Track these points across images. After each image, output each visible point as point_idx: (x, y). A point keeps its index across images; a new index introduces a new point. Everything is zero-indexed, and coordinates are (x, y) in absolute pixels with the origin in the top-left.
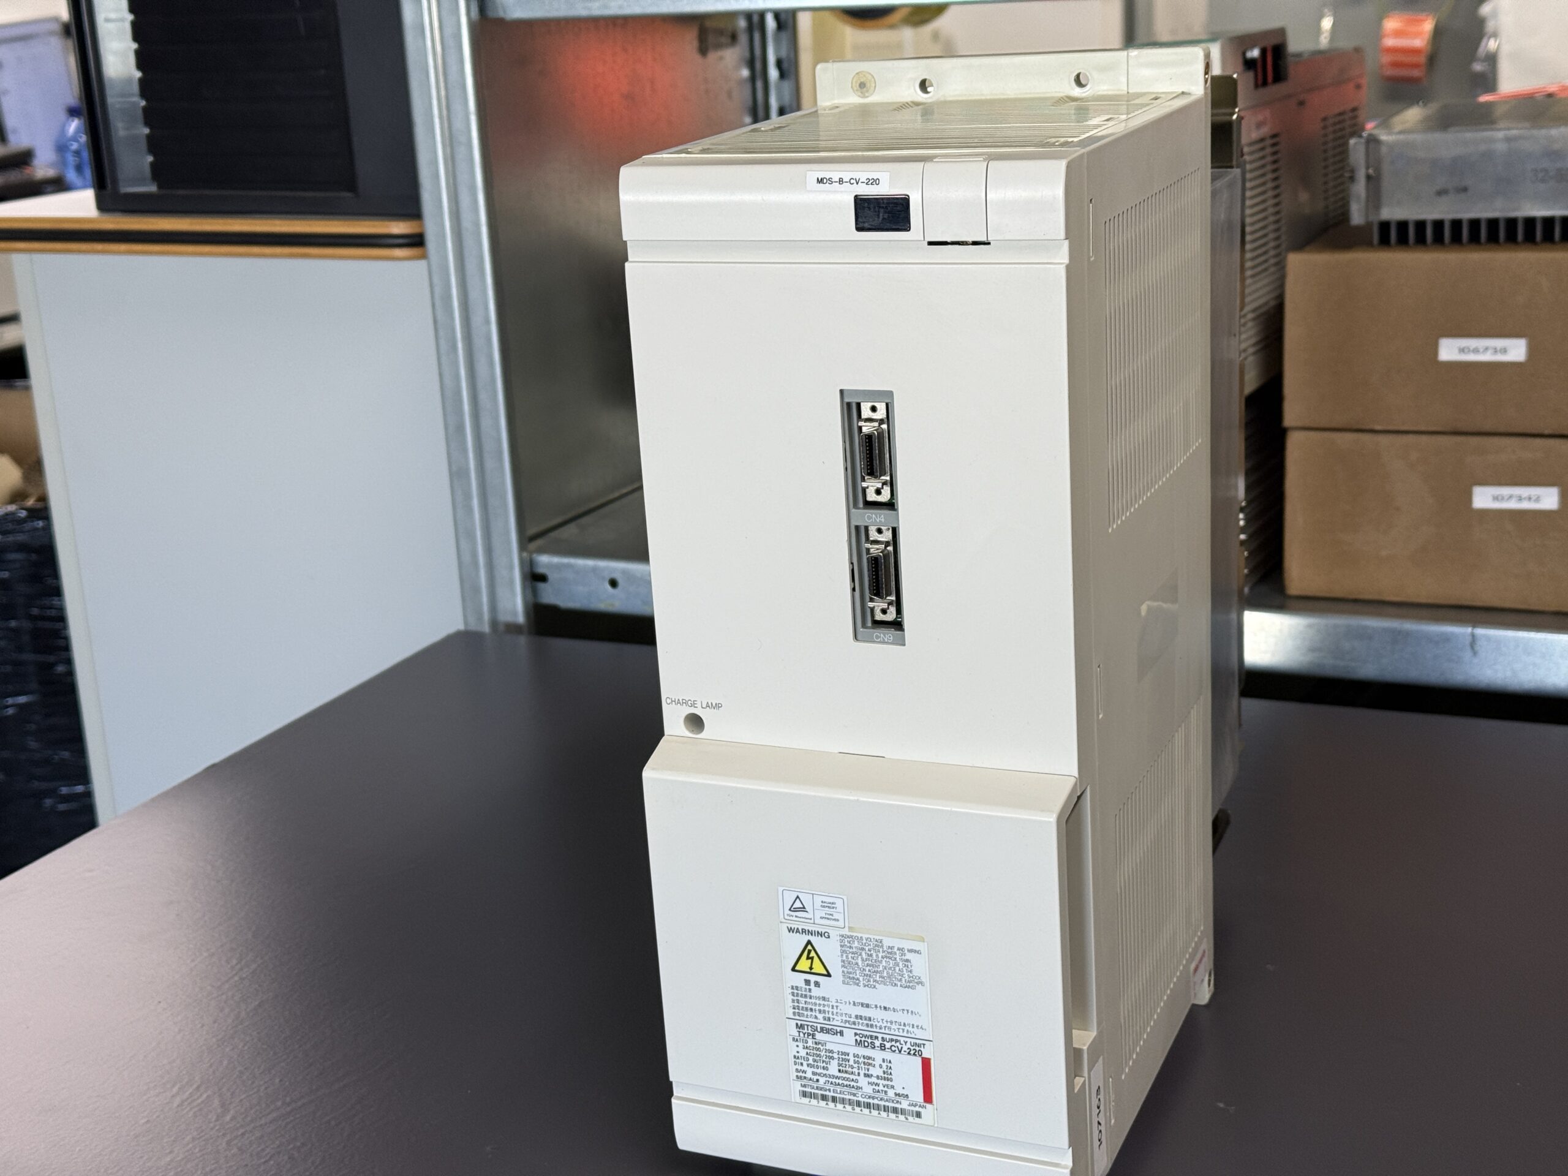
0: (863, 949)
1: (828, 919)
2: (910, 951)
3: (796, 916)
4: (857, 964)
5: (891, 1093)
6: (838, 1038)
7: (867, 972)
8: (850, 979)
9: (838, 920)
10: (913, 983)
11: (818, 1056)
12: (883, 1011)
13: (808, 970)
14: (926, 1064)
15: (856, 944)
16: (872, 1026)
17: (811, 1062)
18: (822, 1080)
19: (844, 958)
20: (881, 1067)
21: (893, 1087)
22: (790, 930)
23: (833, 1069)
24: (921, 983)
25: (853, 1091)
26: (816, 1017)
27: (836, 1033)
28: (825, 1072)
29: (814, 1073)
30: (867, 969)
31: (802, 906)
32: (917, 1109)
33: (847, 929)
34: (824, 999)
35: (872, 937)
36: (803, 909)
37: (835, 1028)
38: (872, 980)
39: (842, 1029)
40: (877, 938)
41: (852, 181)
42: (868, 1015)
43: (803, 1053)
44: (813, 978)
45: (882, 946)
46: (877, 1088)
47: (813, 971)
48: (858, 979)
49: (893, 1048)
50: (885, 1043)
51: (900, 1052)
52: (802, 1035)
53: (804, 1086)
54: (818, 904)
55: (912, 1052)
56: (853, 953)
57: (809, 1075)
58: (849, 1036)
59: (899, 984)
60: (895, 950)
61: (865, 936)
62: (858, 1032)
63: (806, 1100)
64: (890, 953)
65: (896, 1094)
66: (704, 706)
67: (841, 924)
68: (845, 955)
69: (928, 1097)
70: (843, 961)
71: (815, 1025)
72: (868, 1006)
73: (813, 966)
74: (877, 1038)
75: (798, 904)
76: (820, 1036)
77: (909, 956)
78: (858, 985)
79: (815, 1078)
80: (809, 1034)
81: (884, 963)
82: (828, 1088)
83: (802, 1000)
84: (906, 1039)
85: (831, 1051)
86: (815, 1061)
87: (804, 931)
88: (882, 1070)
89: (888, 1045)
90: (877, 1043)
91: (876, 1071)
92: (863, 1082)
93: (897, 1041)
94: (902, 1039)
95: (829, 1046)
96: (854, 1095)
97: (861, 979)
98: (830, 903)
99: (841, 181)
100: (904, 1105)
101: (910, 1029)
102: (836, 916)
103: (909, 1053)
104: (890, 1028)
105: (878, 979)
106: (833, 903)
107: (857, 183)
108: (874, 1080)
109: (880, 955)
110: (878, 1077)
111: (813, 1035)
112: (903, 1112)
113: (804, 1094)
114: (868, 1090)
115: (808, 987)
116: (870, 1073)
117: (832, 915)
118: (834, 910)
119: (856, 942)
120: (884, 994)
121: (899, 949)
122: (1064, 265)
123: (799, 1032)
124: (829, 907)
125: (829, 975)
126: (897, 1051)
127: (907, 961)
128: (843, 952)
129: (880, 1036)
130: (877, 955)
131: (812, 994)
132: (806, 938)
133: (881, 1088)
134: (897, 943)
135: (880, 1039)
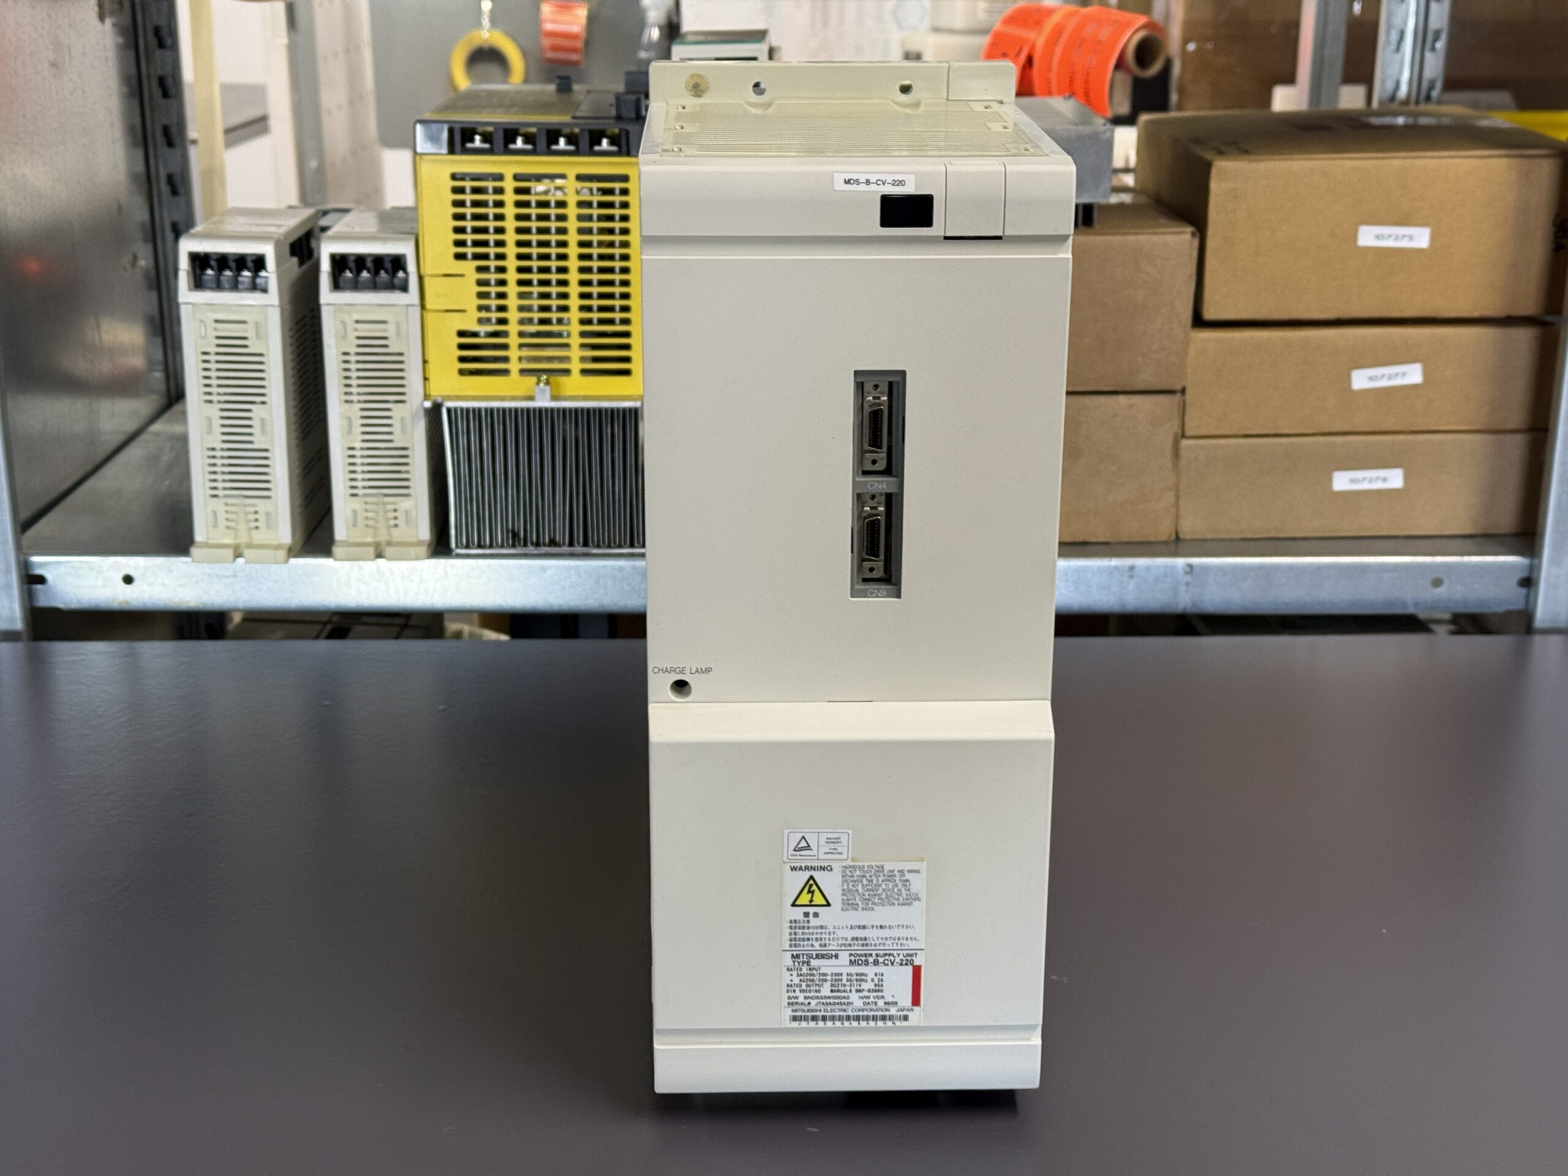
0: (864, 876)
1: (832, 853)
2: (910, 871)
3: (800, 855)
4: (857, 890)
5: (881, 1003)
6: (833, 961)
7: (867, 897)
8: (849, 905)
9: (841, 853)
10: (911, 899)
11: (812, 980)
12: (879, 929)
13: (808, 903)
14: (917, 972)
15: (858, 873)
16: (867, 945)
17: (804, 987)
18: (813, 1002)
19: (845, 887)
20: (873, 980)
21: (883, 997)
22: (793, 869)
23: (826, 990)
24: (919, 899)
25: (844, 1007)
26: (812, 945)
27: (831, 957)
28: (818, 994)
29: (806, 998)
30: (867, 894)
31: (806, 845)
32: (905, 1013)
33: (850, 860)
34: (822, 927)
35: (873, 864)
36: (808, 847)
37: (830, 952)
38: (870, 903)
39: (836, 952)
40: (879, 864)
41: (879, 182)
42: (863, 936)
43: (796, 980)
44: (811, 910)
45: (883, 871)
46: (867, 1001)
47: (813, 903)
48: (857, 904)
49: (886, 962)
50: (879, 958)
51: (892, 964)
52: (796, 964)
53: (796, 1011)
54: (823, 840)
55: (904, 962)
56: (854, 881)
57: (801, 1000)
58: (844, 957)
59: (896, 902)
60: (896, 873)
61: (866, 864)
62: (853, 952)
63: (796, 1024)
64: (891, 876)
65: (885, 1003)
66: (693, 671)
67: (844, 856)
68: (845, 884)
69: (916, 1001)
70: (844, 890)
71: (811, 952)
72: (864, 927)
73: (814, 899)
74: (871, 955)
75: (803, 844)
76: (814, 963)
77: (908, 876)
78: (856, 909)
79: (807, 1001)
80: (803, 963)
81: (884, 886)
82: (818, 1009)
83: (800, 931)
84: (899, 952)
85: (825, 975)
86: (808, 986)
87: (807, 868)
88: (874, 983)
89: (881, 960)
90: (871, 960)
91: (868, 985)
92: (854, 998)
93: (890, 955)
94: (895, 953)
95: (823, 971)
96: (845, 1011)
97: (860, 903)
98: (835, 839)
99: (868, 182)
100: (893, 1011)
101: (905, 942)
102: (839, 850)
103: (901, 964)
104: (884, 945)
105: (876, 901)
106: (838, 838)
107: (884, 184)
108: (866, 994)
109: (880, 879)
110: (869, 991)
111: (808, 963)
112: (891, 1018)
113: (795, 1019)
114: (858, 1003)
115: (806, 919)
116: (861, 988)
117: (836, 849)
118: (839, 844)
119: (858, 871)
120: (883, 914)
121: (899, 871)
123: (794, 962)
124: (833, 843)
125: (829, 905)
126: (890, 964)
127: (907, 881)
128: (846, 881)
129: (874, 953)
130: (878, 880)
131: (811, 924)
132: (808, 874)
133: (872, 999)
134: (896, 866)
135: (874, 955)
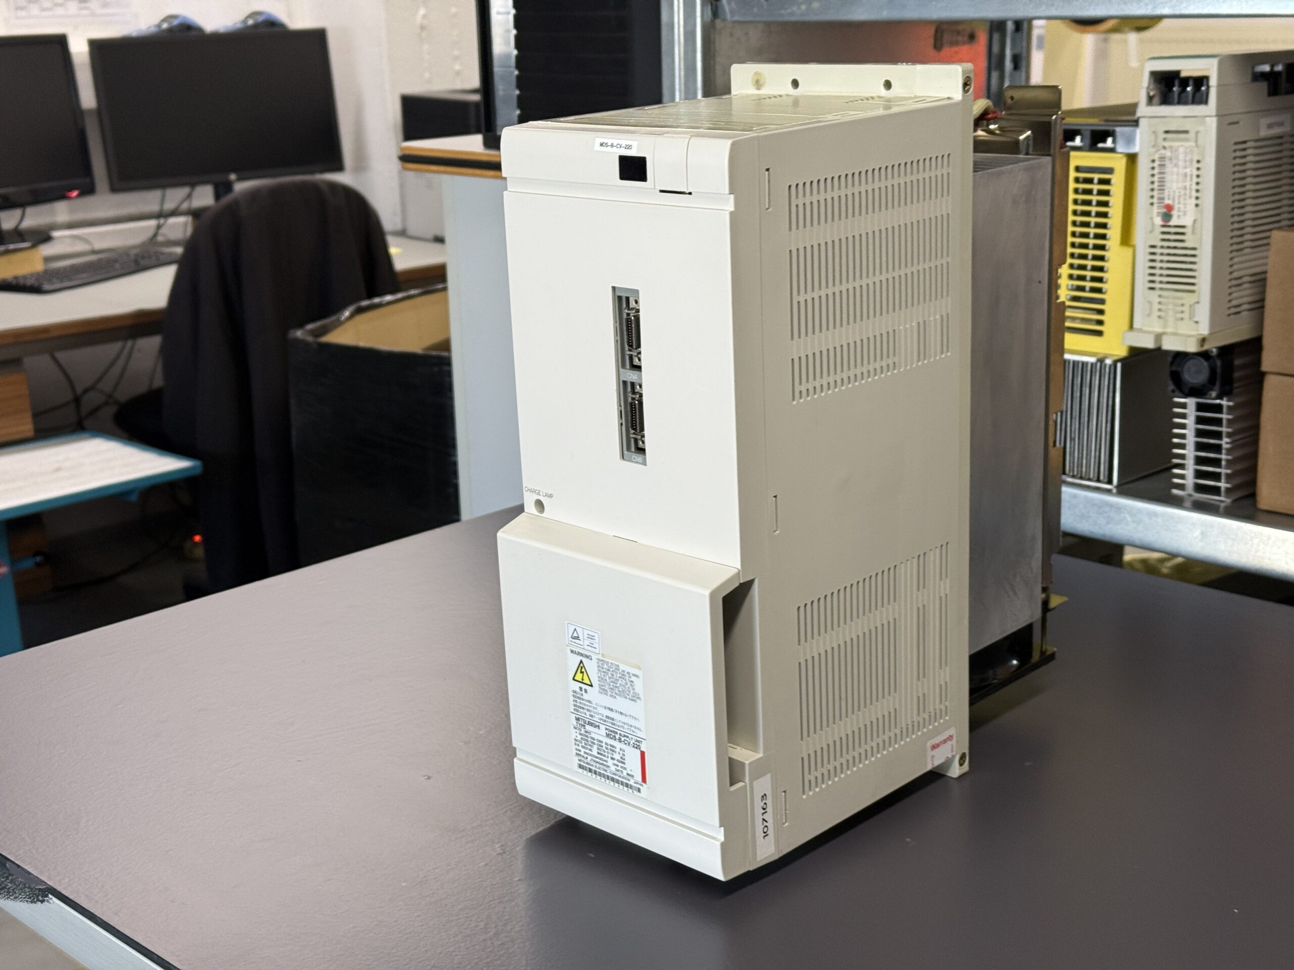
0: (609, 670)
1: (591, 646)
2: (634, 675)
3: (575, 643)
4: (606, 680)
5: (625, 772)
6: (596, 730)
7: (611, 687)
8: (603, 691)
9: (595, 648)
10: (635, 698)
11: (586, 740)
12: (620, 715)
13: (581, 680)
14: (643, 754)
15: (605, 666)
16: (614, 724)
17: (583, 744)
18: (589, 758)
19: (600, 675)
20: (619, 753)
21: (625, 769)
22: (572, 651)
23: (595, 752)
24: (639, 698)
25: (605, 768)
26: (585, 714)
27: (595, 727)
28: (590, 752)
29: (585, 753)
30: (612, 684)
31: (577, 636)
32: (638, 786)
33: (600, 655)
34: (589, 702)
35: (614, 662)
36: (577, 638)
37: (596, 723)
38: (614, 692)
39: (599, 724)
40: (617, 663)
41: (618, 146)
42: (612, 716)
43: (579, 738)
44: (584, 687)
45: (618, 670)
46: (617, 768)
47: (584, 681)
48: (607, 691)
49: (626, 742)
50: (621, 737)
51: (629, 744)
52: (578, 725)
53: (580, 760)
54: (586, 636)
55: (635, 746)
56: (604, 672)
57: (582, 753)
58: (603, 731)
59: (628, 697)
60: (626, 673)
61: (610, 661)
62: (608, 727)
63: (581, 770)
64: (623, 676)
65: (628, 774)
66: (544, 495)
67: (597, 651)
68: (600, 673)
69: (644, 779)
70: (599, 677)
71: (585, 719)
72: (612, 710)
73: (584, 679)
74: (617, 733)
75: (575, 635)
76: (588, 728)
77: (633, 679)
78: (606, 694)
79: (586, 756)
80: (582, 725)
81: (620, 682)
82: (592, 764)
83: (578, 700)
84: (632, 737)
85: (593, 739)
86: (585, 744)
87: (582, 655)
88: (620, 756)
89: (623, 739)
90: (617, 737)
91: (617, 756)
92: (610, 762)
93: (628, 737)
94: (630, 736)
95: (593, 735)
96: (606, 771)
97: (608, 690)
98: (592, 636)
99: (612, 146)
100: (631, 782)
101: (634, 730)
102: (595, 645)
103: (634, 747)
104: (623, 728)
105: (617, 692)
106: (593, 636)
107: (620, 147)
108: (615, 762)
109: (618, 675)
110: (618, 761)
111: (584, 726)
112: (631, 787)
113: (580, 766)
114: (613, 768)
115: (581, 692)
116: (613, 757)
117: (592, 644)
118: (594, 641)
119: (605, 665)
120: (621, 703)
121: (628, 673)
122: (728, 212)
123: (577, 722)
124: (591, 638)
125: (591, 686)
126: (628, 744)
127: (632, 682)
128: (599, 671)
129: (619, 732)
130: (616, 676)
131: (584, 697)
132: (581, 658)
133: (619, 768)
134: (627, 669)
135: (618, 734)
